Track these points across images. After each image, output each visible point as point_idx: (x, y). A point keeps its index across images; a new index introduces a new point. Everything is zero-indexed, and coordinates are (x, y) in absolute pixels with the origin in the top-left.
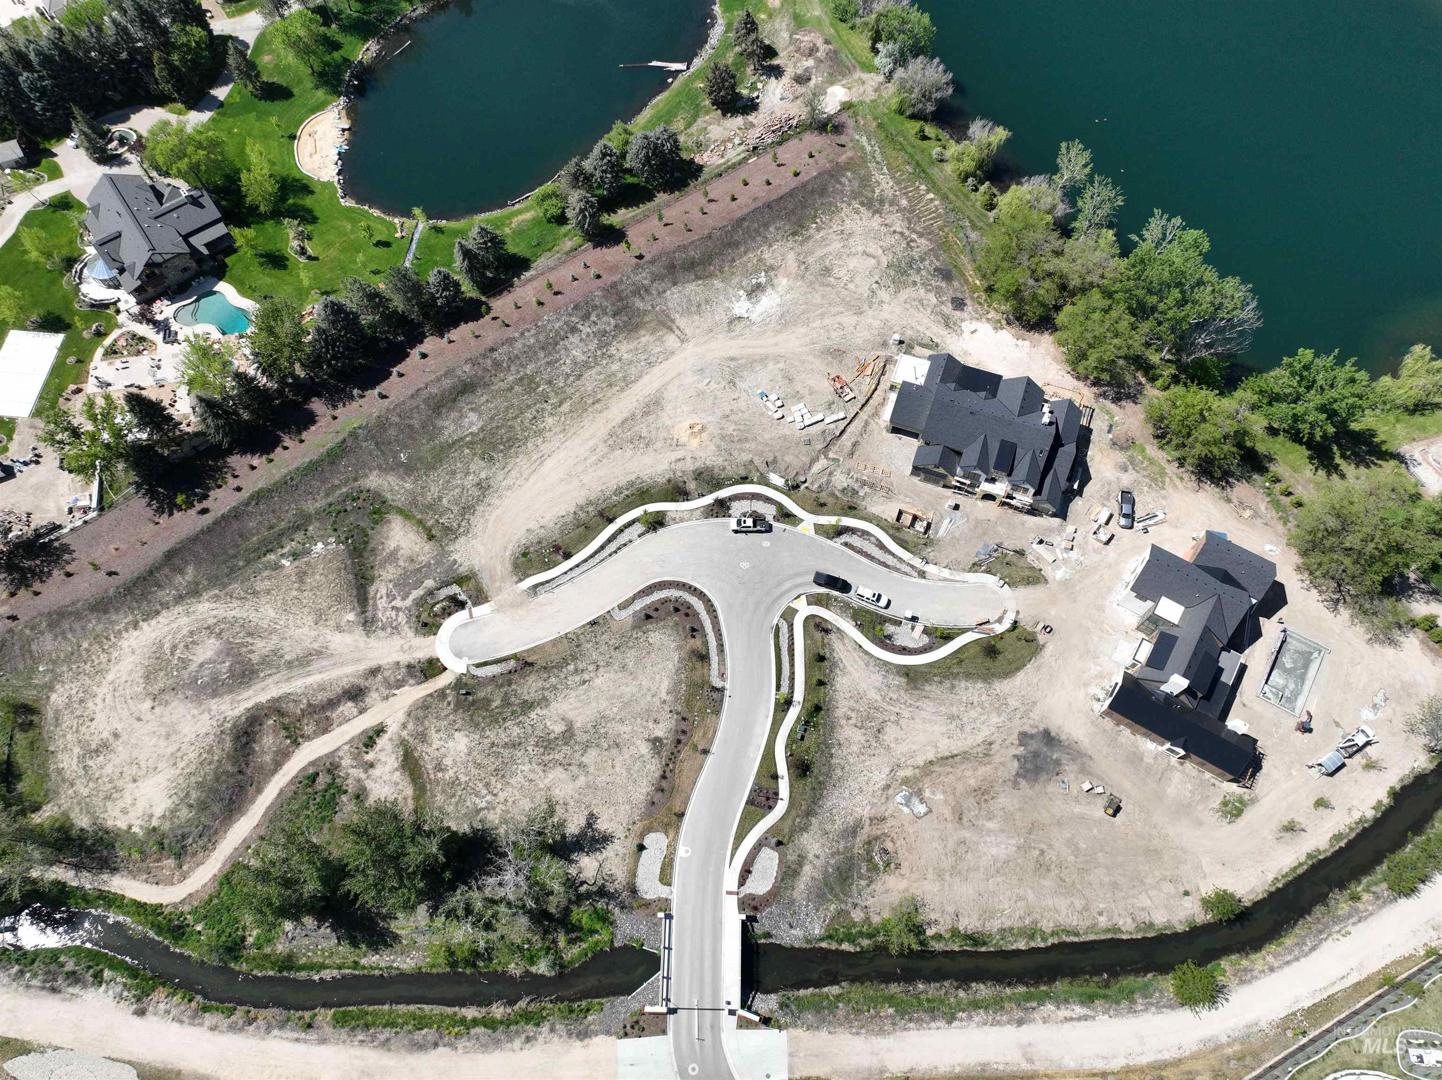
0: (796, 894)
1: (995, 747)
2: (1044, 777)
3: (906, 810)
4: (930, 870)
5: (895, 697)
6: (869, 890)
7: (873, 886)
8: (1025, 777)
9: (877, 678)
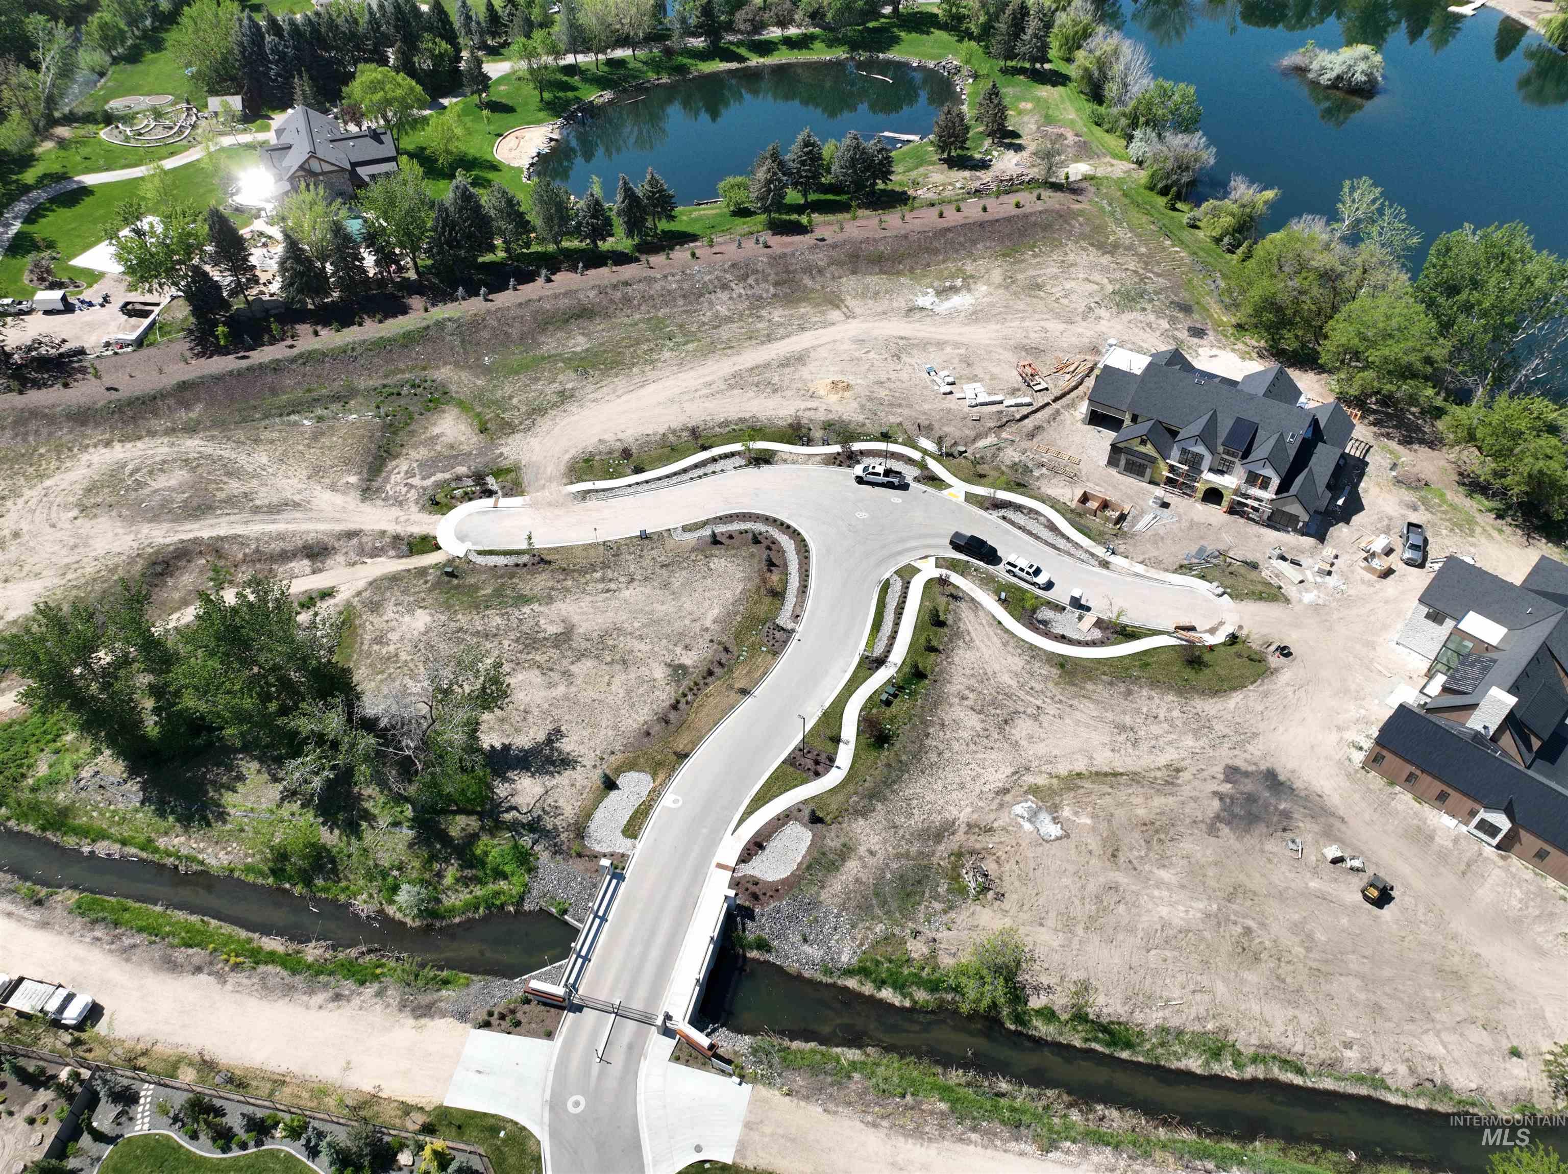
0: (824, 895)
1: (1185, 776)
2: (1261, 828)
3: (1027, 826)
4: (1053, 915)
5: (1038, 687)
6: (945, 918)
7: (952, 915)
8: (1228, 823)
9: (1017, 662)
